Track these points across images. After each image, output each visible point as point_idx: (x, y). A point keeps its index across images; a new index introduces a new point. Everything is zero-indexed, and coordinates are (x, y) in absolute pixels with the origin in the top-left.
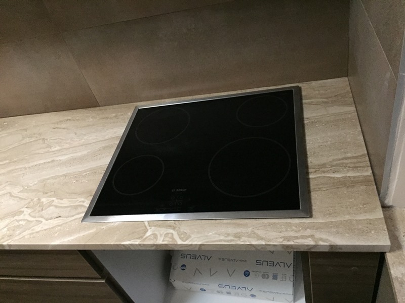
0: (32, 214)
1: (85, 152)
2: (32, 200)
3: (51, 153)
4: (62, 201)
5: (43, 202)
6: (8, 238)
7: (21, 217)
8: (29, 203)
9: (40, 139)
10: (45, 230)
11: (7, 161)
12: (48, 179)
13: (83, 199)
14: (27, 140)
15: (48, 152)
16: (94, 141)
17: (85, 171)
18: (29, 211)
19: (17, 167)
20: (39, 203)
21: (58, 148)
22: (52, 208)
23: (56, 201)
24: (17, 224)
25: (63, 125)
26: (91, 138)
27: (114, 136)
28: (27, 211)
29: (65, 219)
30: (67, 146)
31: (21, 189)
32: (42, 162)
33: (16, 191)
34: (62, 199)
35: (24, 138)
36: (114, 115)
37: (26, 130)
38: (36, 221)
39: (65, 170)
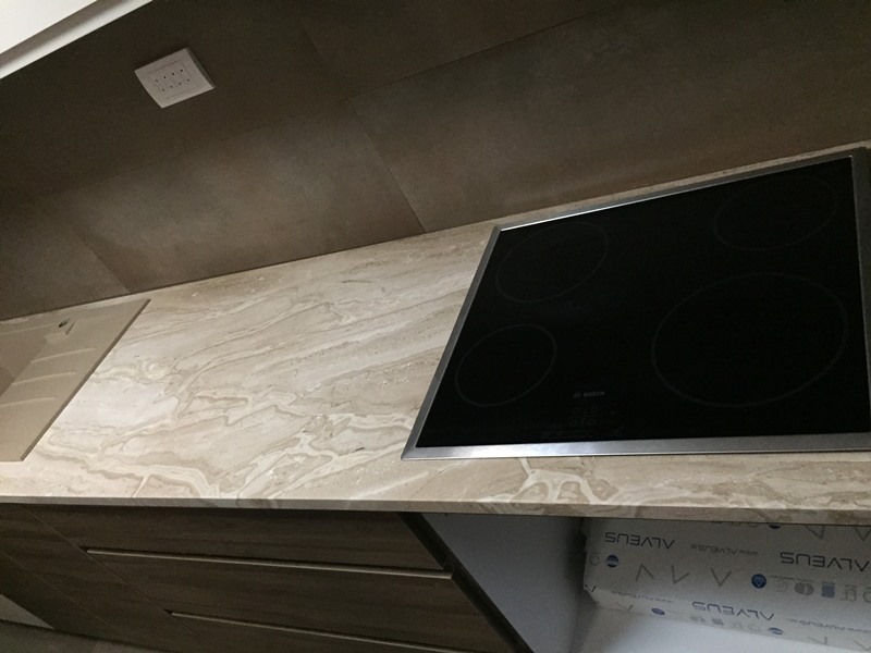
0: (314, 444)
1: (403, 325)
2: (313, 418)
3: (341, 330)
4: (364, 420)
5: (331, 422)
6: (276, 488)
7: (297, 449)
8: (309, 423)
9: (321, 305)
10: (338, 473)
11: (268, 348)
12: (338, 379)
13: (401, 416)
14: (299, 307)
15: (336, 327)
16: (419, 301)
17: (403, 361)
18: (309, 438)
19: (285, 358)
20: (325, 423)
21: (353, 319)
22: (348, 432)
23: (355, 420)
24: (290, 461)
25: (361, 276)
26: (411, 296)
27: (455, 289)
28: (306, 438)
29: (372, 452)
30: (369, 314)
31: (294, 399)
32: (326, 346)
33: (284, 401)
34: (364, 416)
35: (293, 304)
36: (453, 247)
37: (296, 288)
38: (323, 456)
39: (367, 361)
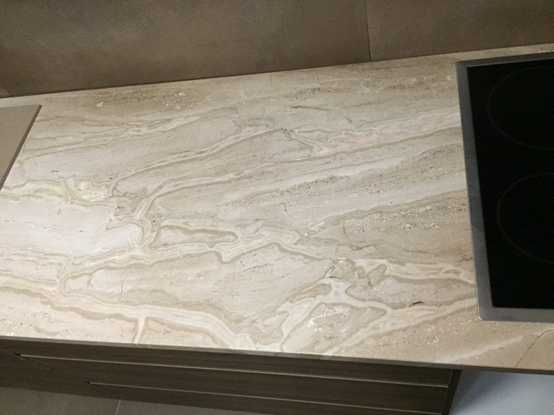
0: (351, 292)
1: (395, 162)
2: (335, 262)
3: (319, 162)
4: (403, 269)
5: (361, 267)
6: (329, 343)
7: (331, 298)
8: (333, 268)
9: (276, 131)
10: (405, 330)
11: (232, 176)
12: (344, 218)
13: (450, 267)
14: (247, 132)
15: (309, 159)
16: (401, 137)
17: (420, 204)
18: (343, 286)
19: (261, 189)
20: (355, 269)
21: (325, 151)
22: (389, 281)
23: (391, 268)
24: (331, 313)
25: (311, 102)
26: (390, 131)
27: (441, 127)
28: (339, 287)
29: (435, 307)
30: (345, 147)
31: (298, 238)
32: (310, 179)
33: (288, 240)
34: (402, 264)
35: (240, 127)
36: (414, 80)
37: (234, 109)
38: (372, 308)
39: (372, 201)
